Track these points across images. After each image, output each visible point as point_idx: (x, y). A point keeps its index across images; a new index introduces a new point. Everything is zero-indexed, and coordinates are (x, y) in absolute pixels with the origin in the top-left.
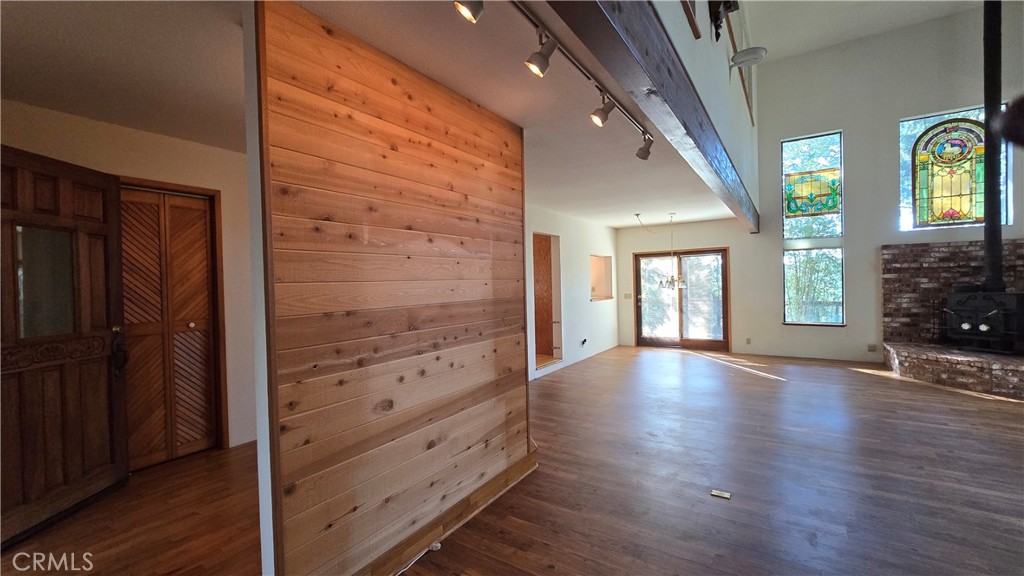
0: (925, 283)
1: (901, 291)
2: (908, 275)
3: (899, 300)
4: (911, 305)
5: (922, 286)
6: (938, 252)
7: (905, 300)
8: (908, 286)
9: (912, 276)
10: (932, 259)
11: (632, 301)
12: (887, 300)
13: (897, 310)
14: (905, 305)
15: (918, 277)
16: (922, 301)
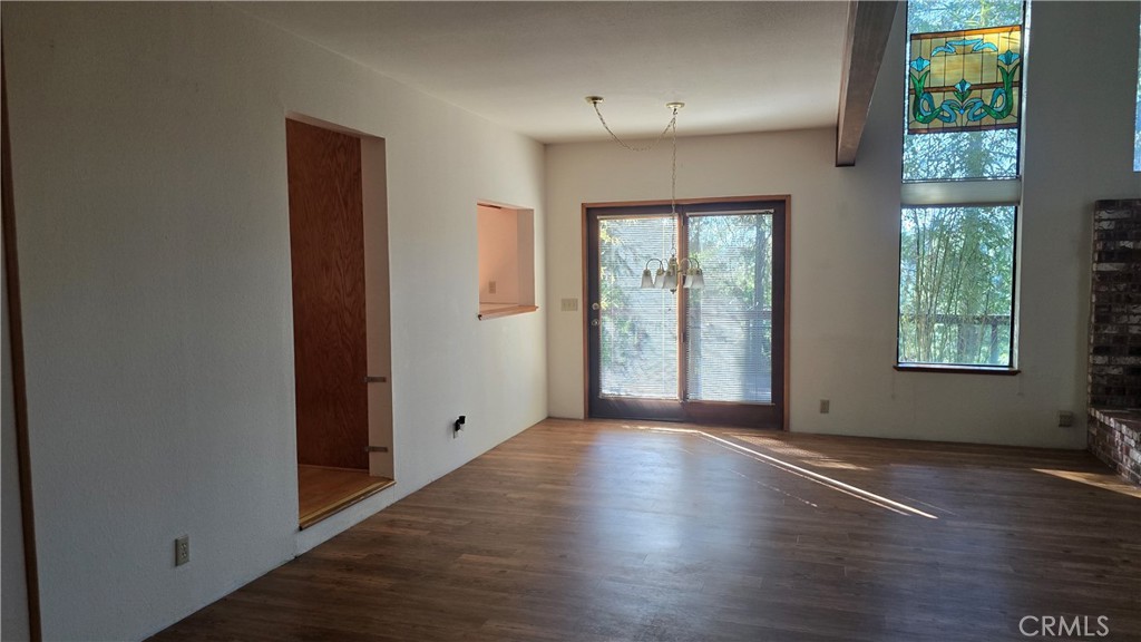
1: (1130, 300)
3: (1125, 319)
11: (577, 316)
12: (1101, 318)
13: (1120, 339)
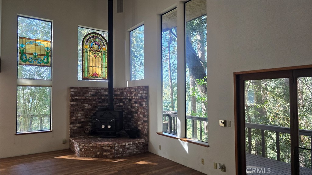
0: (87, 106)
1: (78, 111)
2: (80, 103)
3: (77, 115)
4: (81, 117)
5: (86, 108)
6: (91, 92)
7: (79, 115)
8: (81, 108)
9: (82, 103)
10: (89, 95)
12: (72, 116)
13: (76, 120)
14: (79, 118)
15: (84, 103)
16: (86, 115)
